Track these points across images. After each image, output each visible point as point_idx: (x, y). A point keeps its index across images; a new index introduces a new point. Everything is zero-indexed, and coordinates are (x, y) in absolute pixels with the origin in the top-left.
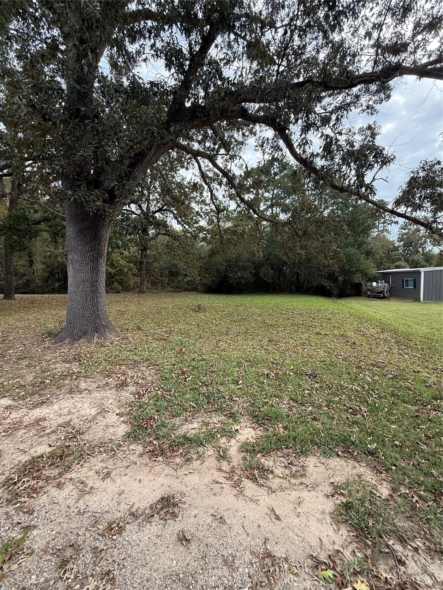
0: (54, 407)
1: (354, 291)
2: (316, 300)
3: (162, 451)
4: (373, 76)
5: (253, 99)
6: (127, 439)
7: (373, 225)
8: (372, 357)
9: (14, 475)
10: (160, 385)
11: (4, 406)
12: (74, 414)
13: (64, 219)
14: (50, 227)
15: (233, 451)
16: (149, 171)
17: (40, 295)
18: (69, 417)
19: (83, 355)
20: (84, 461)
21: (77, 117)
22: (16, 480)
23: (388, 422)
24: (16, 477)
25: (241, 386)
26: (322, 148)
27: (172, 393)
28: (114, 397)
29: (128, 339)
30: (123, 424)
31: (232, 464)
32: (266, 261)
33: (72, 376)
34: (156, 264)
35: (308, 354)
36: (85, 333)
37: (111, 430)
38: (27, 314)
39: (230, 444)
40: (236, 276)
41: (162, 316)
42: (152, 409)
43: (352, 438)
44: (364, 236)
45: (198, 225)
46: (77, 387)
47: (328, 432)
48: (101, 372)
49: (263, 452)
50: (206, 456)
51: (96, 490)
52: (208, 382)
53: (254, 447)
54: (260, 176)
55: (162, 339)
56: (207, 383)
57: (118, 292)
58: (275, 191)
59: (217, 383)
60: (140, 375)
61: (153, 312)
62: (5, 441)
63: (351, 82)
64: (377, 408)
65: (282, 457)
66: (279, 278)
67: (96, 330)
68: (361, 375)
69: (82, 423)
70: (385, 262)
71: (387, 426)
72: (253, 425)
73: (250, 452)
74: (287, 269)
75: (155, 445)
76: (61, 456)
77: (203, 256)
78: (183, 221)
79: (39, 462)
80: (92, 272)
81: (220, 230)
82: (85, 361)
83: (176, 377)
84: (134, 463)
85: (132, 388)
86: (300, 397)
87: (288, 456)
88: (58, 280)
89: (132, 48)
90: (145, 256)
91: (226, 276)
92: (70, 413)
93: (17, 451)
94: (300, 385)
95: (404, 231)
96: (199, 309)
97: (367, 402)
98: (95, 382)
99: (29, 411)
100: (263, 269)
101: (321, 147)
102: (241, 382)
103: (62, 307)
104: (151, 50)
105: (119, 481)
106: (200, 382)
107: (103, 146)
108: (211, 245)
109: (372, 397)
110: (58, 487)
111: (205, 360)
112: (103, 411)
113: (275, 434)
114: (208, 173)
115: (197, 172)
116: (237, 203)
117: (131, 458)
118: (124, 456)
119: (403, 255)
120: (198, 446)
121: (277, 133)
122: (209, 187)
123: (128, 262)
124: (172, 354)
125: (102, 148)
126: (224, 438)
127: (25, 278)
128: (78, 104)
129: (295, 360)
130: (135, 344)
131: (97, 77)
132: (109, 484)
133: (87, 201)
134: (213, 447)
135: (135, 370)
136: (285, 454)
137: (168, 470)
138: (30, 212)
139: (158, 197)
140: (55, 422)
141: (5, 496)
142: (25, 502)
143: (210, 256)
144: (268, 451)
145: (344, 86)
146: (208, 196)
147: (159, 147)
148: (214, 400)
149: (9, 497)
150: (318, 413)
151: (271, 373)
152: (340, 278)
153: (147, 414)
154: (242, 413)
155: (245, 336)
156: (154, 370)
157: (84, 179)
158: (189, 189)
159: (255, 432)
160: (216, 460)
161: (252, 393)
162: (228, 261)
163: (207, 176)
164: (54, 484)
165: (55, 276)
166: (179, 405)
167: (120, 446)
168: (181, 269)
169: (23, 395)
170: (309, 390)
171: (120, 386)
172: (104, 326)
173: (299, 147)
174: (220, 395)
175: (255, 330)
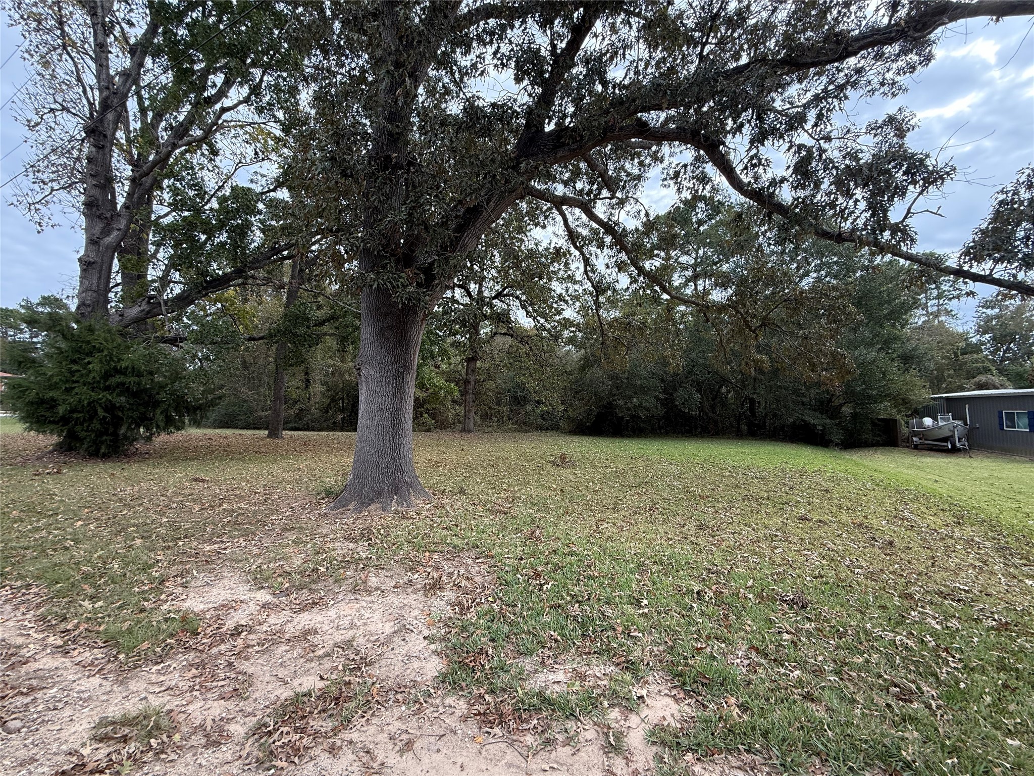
0: (330, 614)
1: (879, 435)
2: (793, 452)
3: (501, 716)
4: (891, 32)
5: (658, 105)
6: (441, 685)
7: (914, 303)
8: (938, 577)
9: (268, 719)
10: (496, 594)
11: (261, 603)
12: (358, 628)
13: (358, 316)
14: (337, 328)
15: (635, 739)
16: (483, 236)
17: (316, 433)
18: (351, 633)
19: (374, 531)
20: (371, 712)
21: (386, 168)
22: (271, 728)
23: (997, 729)
24: (272, 724)
25: (646, 610)
26: (791, 169)
27: (518, 610)
28: (421, 606)
29: (443, 507)
30: (434, 657)
31: (633, 766)
32: (687, 378)
33: (357, 564)
34: (490, 384)
35: (784, 559)
36: (379, 494)
37: (416, 664)
38: (297, 461)
39: (627, 724)
40: (629, 404)
41: (500, 472)
42: (484, 635)
43: (904, 753)
44: (893, 326)
45: (561, 317)
46: (365, 582)
47: (843, 731)
48: (401, 562)
49: (696, 751)
50: (581, 740)
51: (389, 771)
52: (583, 597)
53: (677, 737)
54: (672, 226)
55: (500, 512)
56: (580, 599)
57: (429, 430)
58: (701, 252)
59: (599, 600)
60: (462, 571)
61: (485, 464)
62: (259, 661)
63: (845, 49)
64: (962, 692)
65: (739, 768)
66: (713, 408)
67: (396, 490)
68: (913, 613)
69: (369, 645)
70: (949, 376)
71: (995, 738)
72: (674, 692)
73: (670, 747)
74: (729, 392)
75: (489, 704)
76: (337, 699)
77: (569, 369)
78: (534, 311)
79: (304, 703)
80: (394, 395)
81: (601, 323)
82: (377, 541)
83: (524, 581)
84: (452, 731)
85: (449, 594)
86: (772, 647)
87: (752, 769)
88: (342, 410)
89: (465, 61)
90: (473, 370)
91: (610, 404)
92: (352, 626)
93: (274, 679)
94: (771, 622)
95: (989, 312)
96: (563, 461)
97: (935, 675)
98: (391, 577)
99: (294, 615)
100: (681, 392)
101: (789, 167)
102: (645, 602)
103: (345, 451)
104: (493, 59)
105: (427, 761)
106: (568, 594)
107: (422, 205)
108: (583, 351)
109: (948, 665)
110: (330, 753)
111: (577, 555)
112: (403, 630)
113: (721, 717)
114: (579, 230)
115: (561, 229)
116: (630, 275)
117: (447, 721)
118: (436, 715)
119: (993, 362)
120: (567, 717)
121: (702, 152)
122: (582, 253)
123: (446, 381)
124: (517, 538)
125: (419, 207)
126: (617, 709)
127: (297, 407)
128: (388, 150)
129: (755, 569)
130: (455, 517)
131: (416, 109)
132: (410, 763)
133: (394, 287)
134: (595, 724)
135: (454, 563)
136: (745, 764)
137: (511, 756)
138: (312, 309)
139: (496, 275)
140: (330, 638)
141: (256, 753)
142: (282, 768)
143: (583, 369)
144: (709, 752)
145: (831, 58)
146: (578, 268)
147: (502, 197)
148: (594, 632)
149: (261, 755)
150: (815, 686)
151: (707, 590)
152: (844, 409)
153: (475, 643)
154: (651, 664)
155: (651, 515)
156: (486, 566)
157: (393, 255)
158: (547, 259)
159: (678, 707)
160: (602, 752)
161: (669, 627)
162: (614, 377)
163: (579, 235)
164: (325, 746)
165: (338, 404)
166: (529, 632)
167: (430, 696)
168: (532, 391)
169: (287, 588)
170: (791, 633)
171: (431, 589)
172: (407, 483)
173: (745, 171)
174: (605, 624)
175: (669, 505)
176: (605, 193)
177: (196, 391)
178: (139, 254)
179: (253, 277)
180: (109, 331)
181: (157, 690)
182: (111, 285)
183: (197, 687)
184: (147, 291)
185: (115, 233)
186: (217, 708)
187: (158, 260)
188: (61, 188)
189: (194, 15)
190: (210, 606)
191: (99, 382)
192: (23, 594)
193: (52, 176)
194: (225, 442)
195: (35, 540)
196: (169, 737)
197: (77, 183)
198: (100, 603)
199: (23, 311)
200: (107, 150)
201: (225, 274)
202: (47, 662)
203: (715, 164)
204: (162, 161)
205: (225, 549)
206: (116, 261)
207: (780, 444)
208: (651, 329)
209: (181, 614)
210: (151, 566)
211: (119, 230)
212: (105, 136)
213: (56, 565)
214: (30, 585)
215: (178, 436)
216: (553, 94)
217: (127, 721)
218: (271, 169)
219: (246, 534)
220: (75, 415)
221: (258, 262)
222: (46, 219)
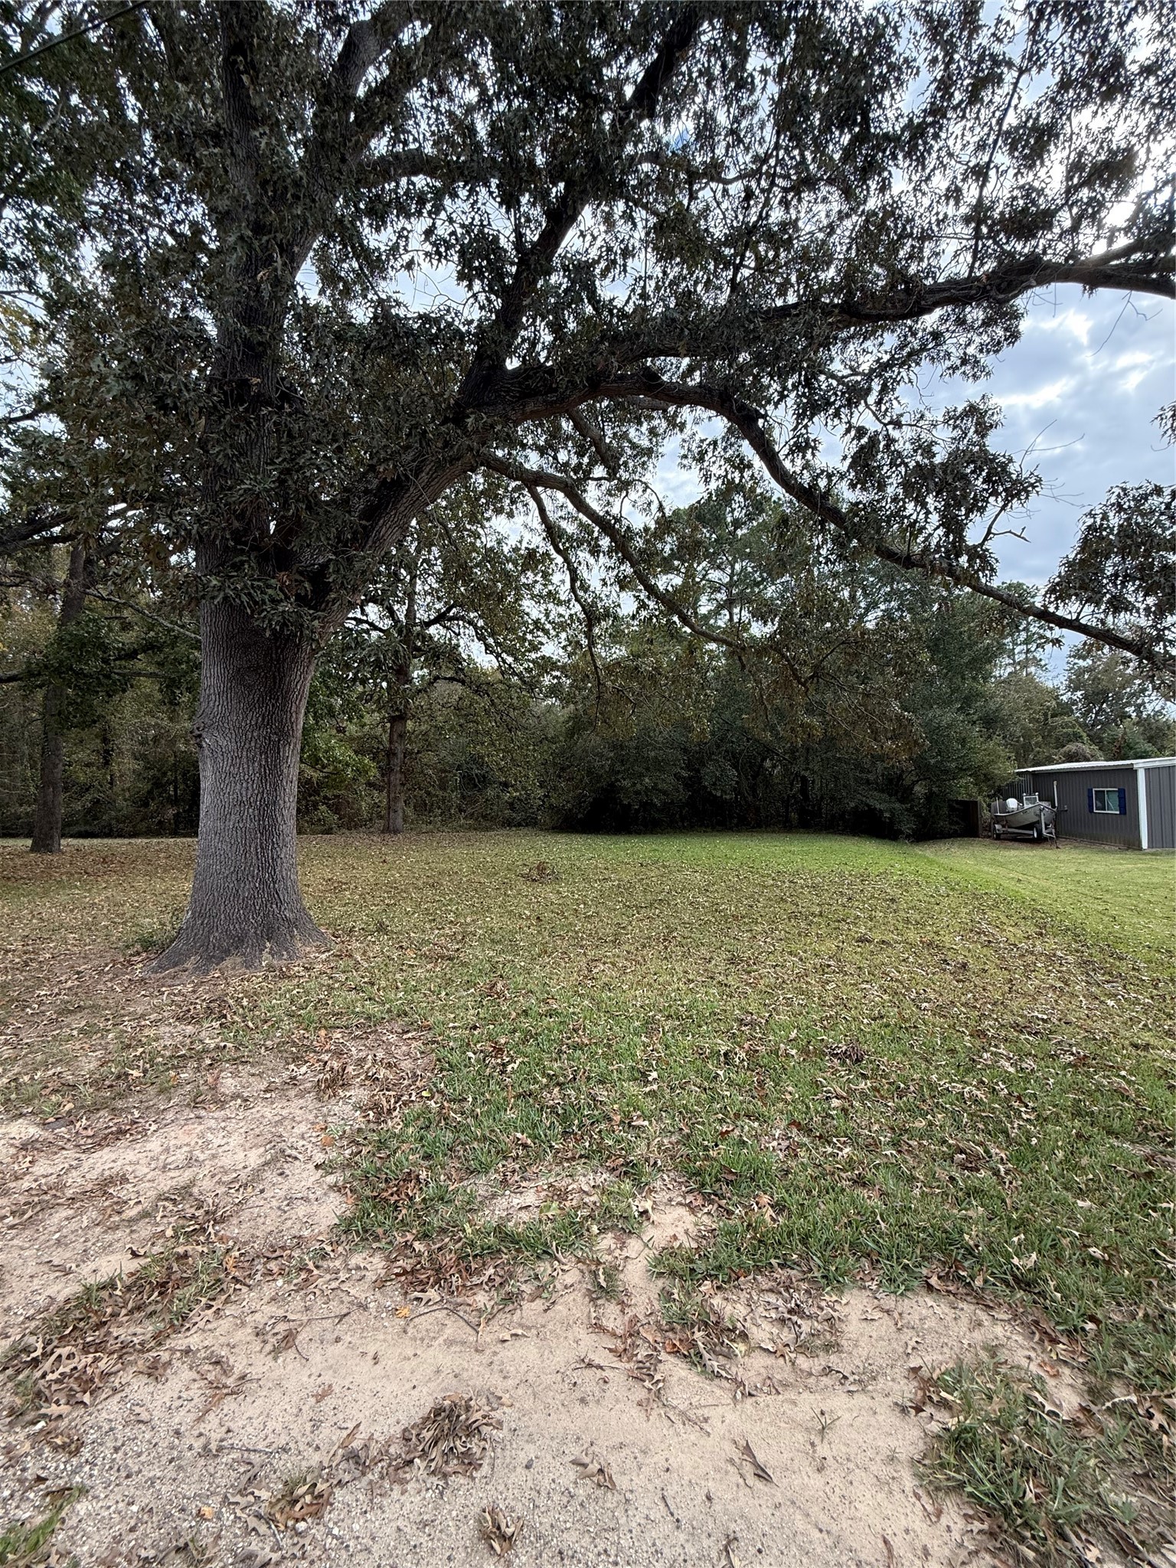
0: (149, 1146)
1: (957, 823)
3: (438, 1271)
4: (971, 288)
5: (673, 349)
6: (343, 1238)
7: (999, 649)
8: (1014, 1005)
9: (32, 1340)
10: (435, 1085)
11: (17, 1143)
12: (201, 1164)
13: (197, 645)
14: (160, 664)
15: (635, 1274)
16: (414, 523)
17: (126, 841)
18: (188, 1174)
19: (231, 1002)
20: (224, 1298)
21: (241, 400)
22: (39, 1352)
23: (1067, 1189)
24: (40, 1345)
25: (655, 1087)
26: (849, 460)
27: (467, 1106)
28: (311, 1117)
29: (350, 956)
30: (332, 1195)
31: (630, 1312)
32: (718, 747)
33: (200, 1059)
34: (429, 757)
35: (836, 998)
36: (239, 941)
37: (301, 1210)
38: (89, 891)
39: (625, 1253)
40: (638, 786)
41: (443, 895)
42: (413, 1151)
43: (967, 1237)
44: (974, 679)
45: (539, 654)
46: (213, 1088)
47: (898, 1220)
48: (279, 1048)
49: (716, 1277)
50: (559, 1286)
51: (255, 1385)
52: (565, 1077)
53: (692, 1261)
54: (696, 528)
55: (442, 958)
56: (562, 1079)
57: (329, 831)
58: (738, 567)
59: (589, 1078)
60: (380, 1055)
61: (420, 883)
62: (15, 1242)
64: (1034, 1150)
65: (771, 1290)
66: (753, 789)
67: (269, 932)
68: (985, 1055)
69: (221, 1190)
70: (1037, 744)
71: (1065, 1203)
72: (689, 1199)
73: (681, 1277)
74: (774, 766)
75: (420, 1255)
76: (163, 1285)
77: (551, 733)
78: (497, 644)
79: (103, 1300)
80: (263, 778)
81: (596, 667)
82: (236, 1018)
83: (478, 1061)
84: (360, 1306)
85: (359, 1093)
86: (817, 1119)
87: (787, 1290)
88: (175, 801)
89: (377, 240)
90: (400, 736)
91: (612, 785)
92: (191, 1161)
93: (45, 1268)
94: (817, 1085)
95: (1081, 663)
96: (541, 874)
97: (1005, 1132)
98: (260, 1075)
99: (83, 1156)
100: (711, 767)
101: (846, 458)
102: (654, 1075)
103: (181, 871)
104: (423, 242)
105: (319, 1358)
106: (544, 1075)
107: (301, 468)
108: (572, 706)
109: (1020, 1117)
110: (150, 1375)
111: (558, 1014)
112: (280, 1158)
113: (749, 1225)
114: (564, 524)
115: (535, 521)
116: (638, 597)
117: (352, 1292)
118: (334, 1285)
119: (1084, 726)
120: (538, 1257)
121: (736, 424)
122: (567, 560)
123: (356, 752)
124: (468, 997)
125: (297, 471)
126: (610, 1235)
127: (88, 797)
128: (243, 370)
129: (801, 1014)
130: (369, 970)
131: (293, 307)
132: (290, 1367)
133: (256, 603)
134: (579, 1261)
135: (368, 1043)
136: (779, 1284)
137: (454, 1328)
138: (111, 630)
139: (436, 586)
140: (150, 1186)
141: (8, 1399)
142: (60, 1416)
143: (571, 733)
144: (733, 1275)
145: (900, 312)
146: (563, 582)
147: (439, 466)
148: (580, 1126)
149: (18, 1401)
150: (868, 1165)
151: (737, 1049)
152: (917, 788)
153: (399, 1164)
154: (659, 1163)
155: (666, 948)
156: (420, 1043)
157: (253, 548)
158: (516, 565)
159: (694, 1219)
160: (587, 1300)
161: (685, 1107)
162: (618, 746)
163: (562, 533)
164: (141, 1365)
165: (166, 791)
166: (484, 1139)
167: (324, 1256)
168: (495, 768)
169: (69, 1112)
170: (843, 1097)
171: (328, 1087)
172: (288, 920)
173: (790, 457)
174: (596, 1113)
175: (691, 931)
203: (752, 444)
208: (667, 677)
216: (519, 311)
218: (26, 378)
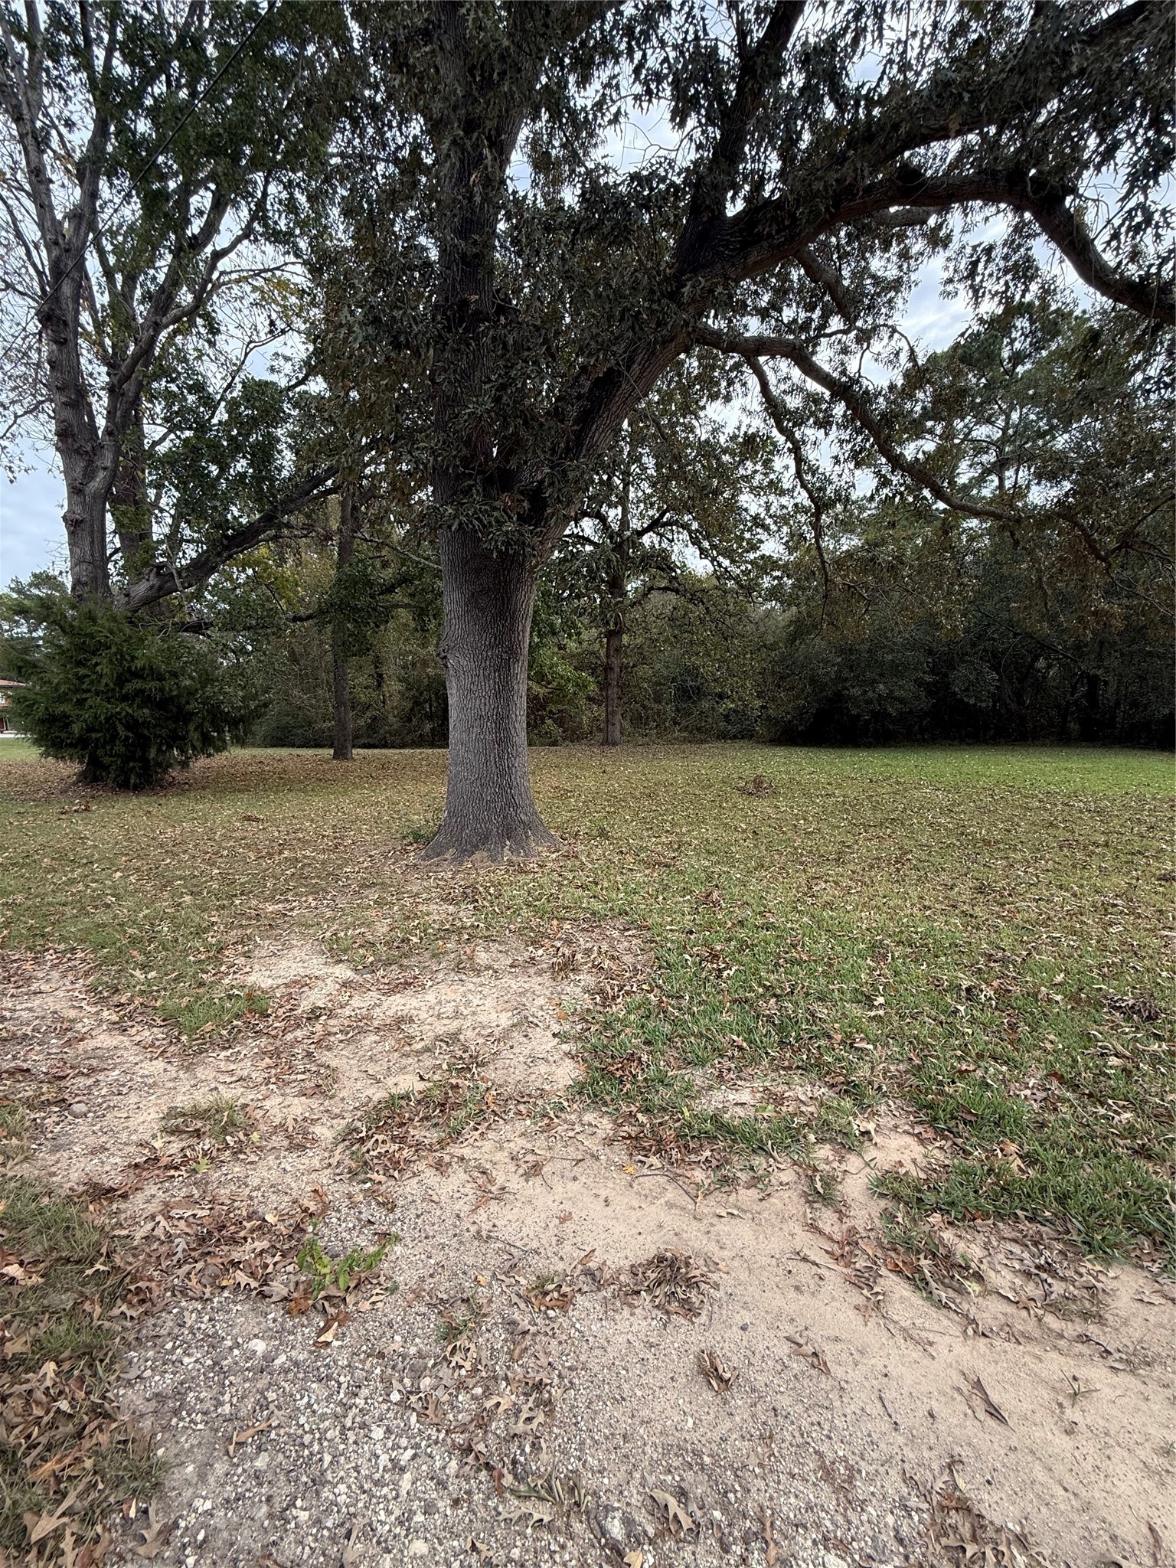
0: (427, 998)
3: (659, 1142)
5: (941, 130)
6: (577, 1097)
9: (359, 1124)
10: (654, 980)
11: (340, 981)
12: (465, 1018)
13: (438, 575)
14: (412, 595)
15: (855, 1185)
16: (626, 424)
17: (398, 751)
18: (454, 1025)
19: (481, 889)
20: (486, 1124)
21: (461, 322)
22: (363, 1134)
24: (364, 1129)
25: (881, 1012)
27: (685, 1003)
28: (548, 993)
29: (577, 857)
30: (567, 1060)
31: (849, 1223)
32: (974, 645)
33: (460, 934)
34: (644, 671)
35: (1123, 943)
36: (486, 838)
37: (543, 1068)
38: (374, 791)
39: (843, 1167)
40: (870, 694)
41: (659, 805)
42: (636, 1036)
45: (758, 553)
46: (471, 959)
48: (520, 932)
49: (948, 1212)
50: (774, 1181)
51: (512, 1197)
52: (782, 989)
53: (919, 1191)
54: (958, 375)
55: (660, 864)
56: (778, 991)
57: (555, 744)
58: (1015, 416)
59: (807, 994)
60: (605, 948)
61: (637, 794)
62: (344, 1052)
65: (1015, 1241)
66: (1018, 695)
67: (508, 832)
69: (481, 1041)
72: (918, 1129)
73: (906, 1204)
74: (1049, 667)
75: (642, 1125)
76: (443, 1105)
77: (770, 640)
78: (713, 547)
79: (402, 1106)
80: (498, 694)
81: (823, 562)
82: (486, 903)
83: (694, 963)
84: (593, 1156)
85: (587, 979)
86: (1087, 1075)
87: (1036, 1245)
88: (430, 717)
89: (584, 98)
90: (617, 650)
91: (838, 694)
92: (457, 1015)
93: (364, 1075)
94: (1089, 1038)
96: (758, 787)
98: (506, 952)
99: (383, 998)
100: (962, 670)
102: (881, 1000)
103: (438, 776)
104: (633, 84)
105: (561, 1190)
106: (760, 985)
108: (794, 609)
110: (437, 1169)
111: (775, 928)
112: (525, 1023)
113: (991, 1170)
114: (787, 398)
115: (754, 400)
116: (878, 474)
117: (586, 1143)
118: (571, 1134)
120: (754, 1151)
121: (1027, 215)
122: (792, 441)
123: (576, 668)
124: (684, 903)
126: (828, 1146)
127: (369, 714)
128: (462, 290)
129: (1071, 956)
130: (593, 871)
131: (504, 205)
132: (538, 1190)
133: (484, 526)
134: (795, 1163)
135: (593, 935)
136: (1025, 1236)
137: (672, 1193)
138: (374, 567)
139: (649, 491)
140: (430, 1029)
141: (347, 1162)
142: (380, 1182)
143: (792, 639)
144: (968, 1215)
146: (787, 467)
147: (652, 353)
148: (798, 1039)
149: (354, 1165)
150: (1157, 1137)
151: (983, 987)
153: (622, 1044)
154: (884, 1088)
155: (898, 870)
156: (640, 941)
157: (482, 472)
158: (733, 455)
159: (923, 1150)
160: (803, 1200)
161: (916, 1037)
162: (845, 651)
163: (786, 408)
164: (431, 1161)
165: (424, 708)
166: (701, 1035)
167: (562, 1109)
168: (710, 678)
169: (372, 963)
170: (1124, 1056)
171: (561, 970)
172: (523, 822)
173: (1114, 244)
174: (815, 1028)
175: (929, 854)
176: (836, 323)
177: (233, 697)
178: (136, 503)
179: (288, 526)
180: (114, 619)
181: (228, 1080)
182: (108, 552)
183: (273, 1080)
184: (154, 557)
185: (101, 474)
186: (298, 1107)
187: (162, 510)
188: (26, 413)
189: (157, 91)
190: (280, 981)
191: (113, 690)
192: (69, 960)
193: (12, 395)
194: (280, 767)
195: (73, 895)
196: (246, 1135)
197: (42, 402)
198: (153, 974)
199: (15, 596)
200: (71, 345)
201: (251, 524)
202: (105, 1040)
203: (1052, 237)
204: (145, 352)
205: (292, 910)
206: (108, 516)
207: (1139, 753)
208: (911, 567)
209: (246, 990)
210: (206, 930)
211: (105, 469)
212: (65, 323)
213: (99, 926)
214: (74, 949)
215: (220, 760)
216: (741, 140)
217: (198, 1114)
218: (297, 346)
219: (315, 891)
220: (94, 735)
221: (293, 501)
222: (17, 462)
